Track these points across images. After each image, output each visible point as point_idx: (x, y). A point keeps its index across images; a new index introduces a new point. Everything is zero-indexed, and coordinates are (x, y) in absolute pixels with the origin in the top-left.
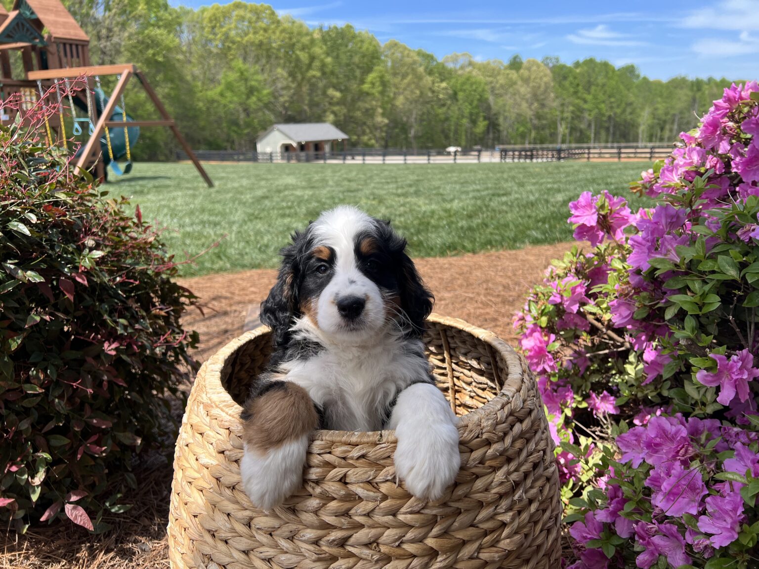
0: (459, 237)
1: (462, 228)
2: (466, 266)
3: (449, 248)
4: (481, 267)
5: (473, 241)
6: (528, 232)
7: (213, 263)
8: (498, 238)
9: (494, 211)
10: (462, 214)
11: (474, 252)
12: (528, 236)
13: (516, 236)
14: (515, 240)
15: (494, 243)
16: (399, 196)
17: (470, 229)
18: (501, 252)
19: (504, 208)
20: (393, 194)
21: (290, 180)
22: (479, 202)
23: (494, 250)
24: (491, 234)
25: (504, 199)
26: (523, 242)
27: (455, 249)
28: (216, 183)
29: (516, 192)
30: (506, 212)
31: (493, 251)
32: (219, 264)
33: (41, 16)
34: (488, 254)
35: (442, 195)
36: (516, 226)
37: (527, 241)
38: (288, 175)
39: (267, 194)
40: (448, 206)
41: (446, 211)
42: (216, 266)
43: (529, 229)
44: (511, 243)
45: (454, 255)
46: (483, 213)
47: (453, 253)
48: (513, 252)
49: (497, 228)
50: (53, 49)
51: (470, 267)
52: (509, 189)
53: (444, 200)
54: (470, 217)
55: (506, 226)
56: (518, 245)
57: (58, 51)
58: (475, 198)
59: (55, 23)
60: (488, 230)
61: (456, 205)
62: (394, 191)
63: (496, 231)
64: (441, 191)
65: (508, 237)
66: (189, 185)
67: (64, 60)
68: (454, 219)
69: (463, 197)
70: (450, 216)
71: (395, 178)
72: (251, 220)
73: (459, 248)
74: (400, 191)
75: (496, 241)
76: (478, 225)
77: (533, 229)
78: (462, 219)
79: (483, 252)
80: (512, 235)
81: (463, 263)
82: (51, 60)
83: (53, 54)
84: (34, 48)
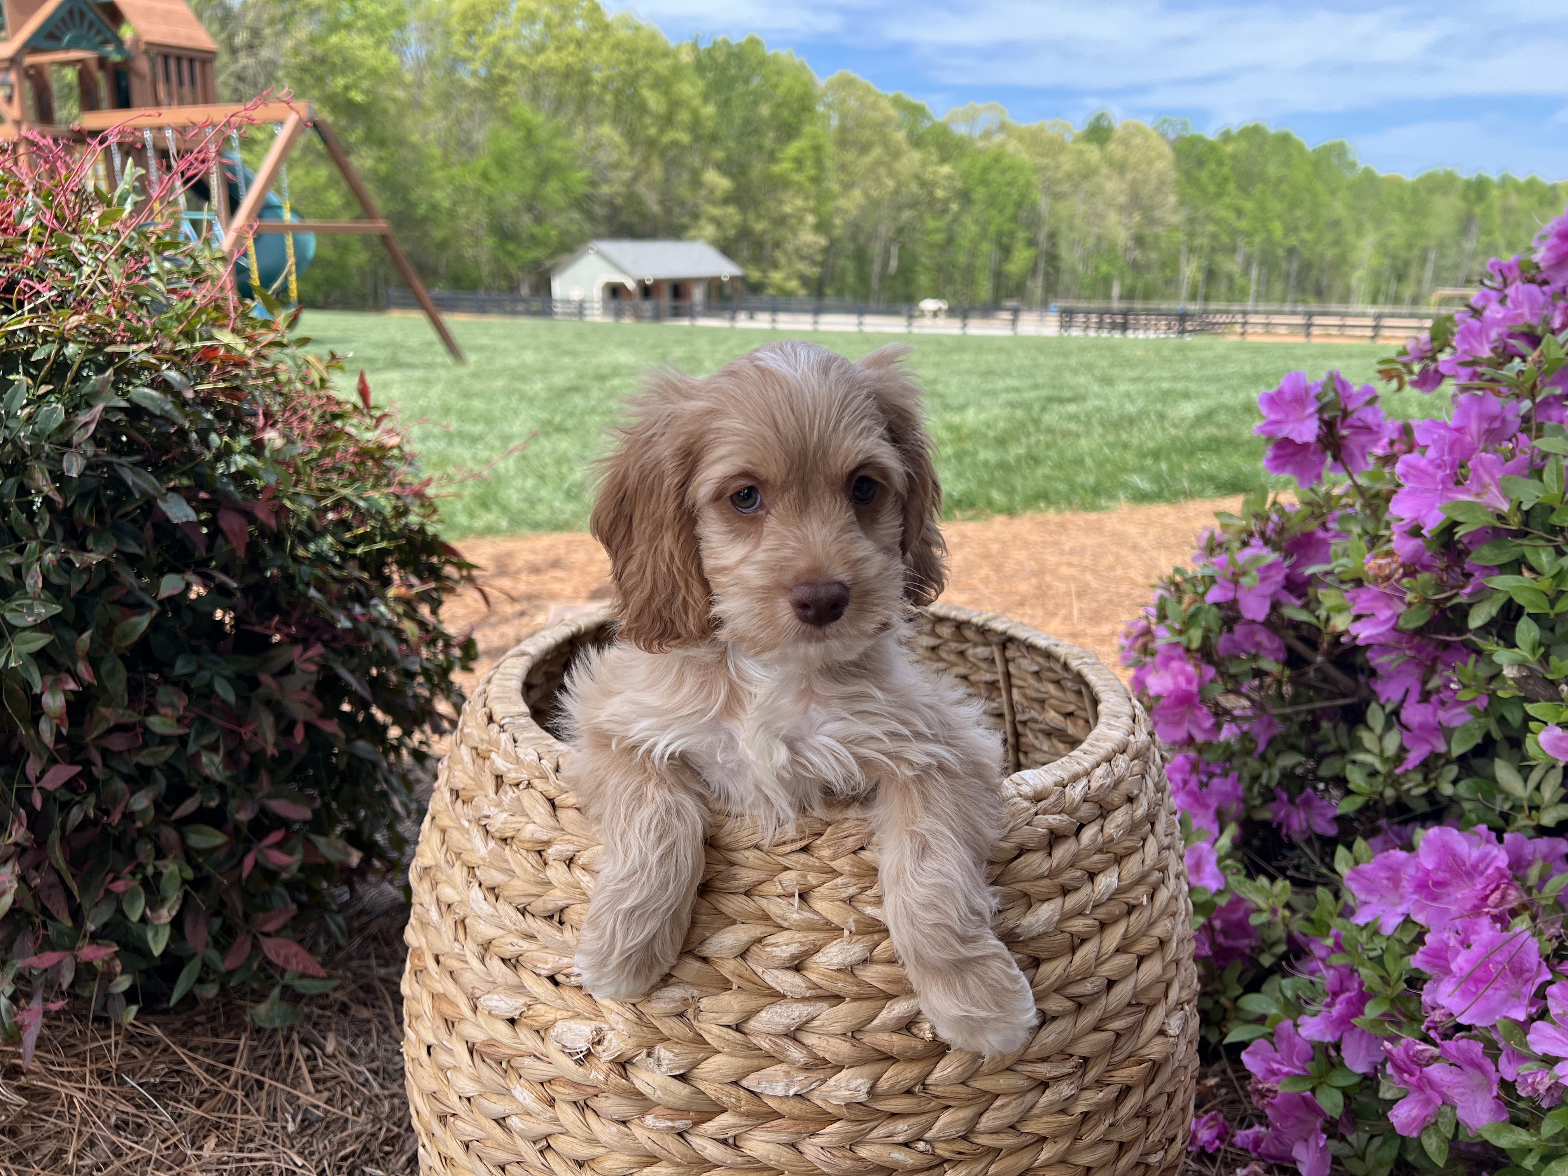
0: (981, 482)
1: (986, 463)
2: (995, 540)
3: (959, 503)
4: (1026, 544)
5: (1010, 492)
6: (1125, 477)
7: (472, 515)
8: (1061, 487)
9: (1050, 431)
10: (985, 436)
11: (1010, 512)
12: (1124, 485)
13: (1098, 483)
14: (1096, 491)
15: (1052, 496)
17: (1003, 466)
18: (1068, 514)
19: (1073, 426)
21: (624, 357)
22: (1019, 414)
23: (1052, 511)
24: (1047, 478)
25: (1072, 408)
26: (1113, 497)
27: (972, 505)
29: (1097, 396)
30: (1078, 436)
31: (1051, 514)
32: (486, 518)
34: (1039, 517)
35: (941, 396)
36: (1100, 465)
37: (1121, 495)
38: (621, 345)
39: (579, 383)
40: (956, 419)
41: (951, 428)
42: (479, 524)
43: (1125, 469)
44: (1089, 498)
45: (970, 519)
46: (1028, 435)
47: (970, 513)
48: (1093, 516)
49: (1059, 466)
51: (1004, 543)
52: (1082, 390)
53: (947, 407)
54: (1001, 442)
55: (1079, 461)
56: (1103, 502)
57: (154, 71)
58: (1012, 405)
59: (149, 13)
60: (1040, 472)
61: (971, 417)
63: (1057, 473)
64: (940, 387)
65: (1083, 486)
67: (161, 91)
68: (969, 446)
69: (986, 401)
70: (960, 439)
72: (547, 434)
73: (981, 504)
75: (1058, 492)
76: (1019, 459)
77: (1134, 470)
78: (986, 446)
79: (1029, 513)
80: (1091, 480)
81: (990, 534)
82: (138, 89)
83: (142, 77)
84: (102, 62)
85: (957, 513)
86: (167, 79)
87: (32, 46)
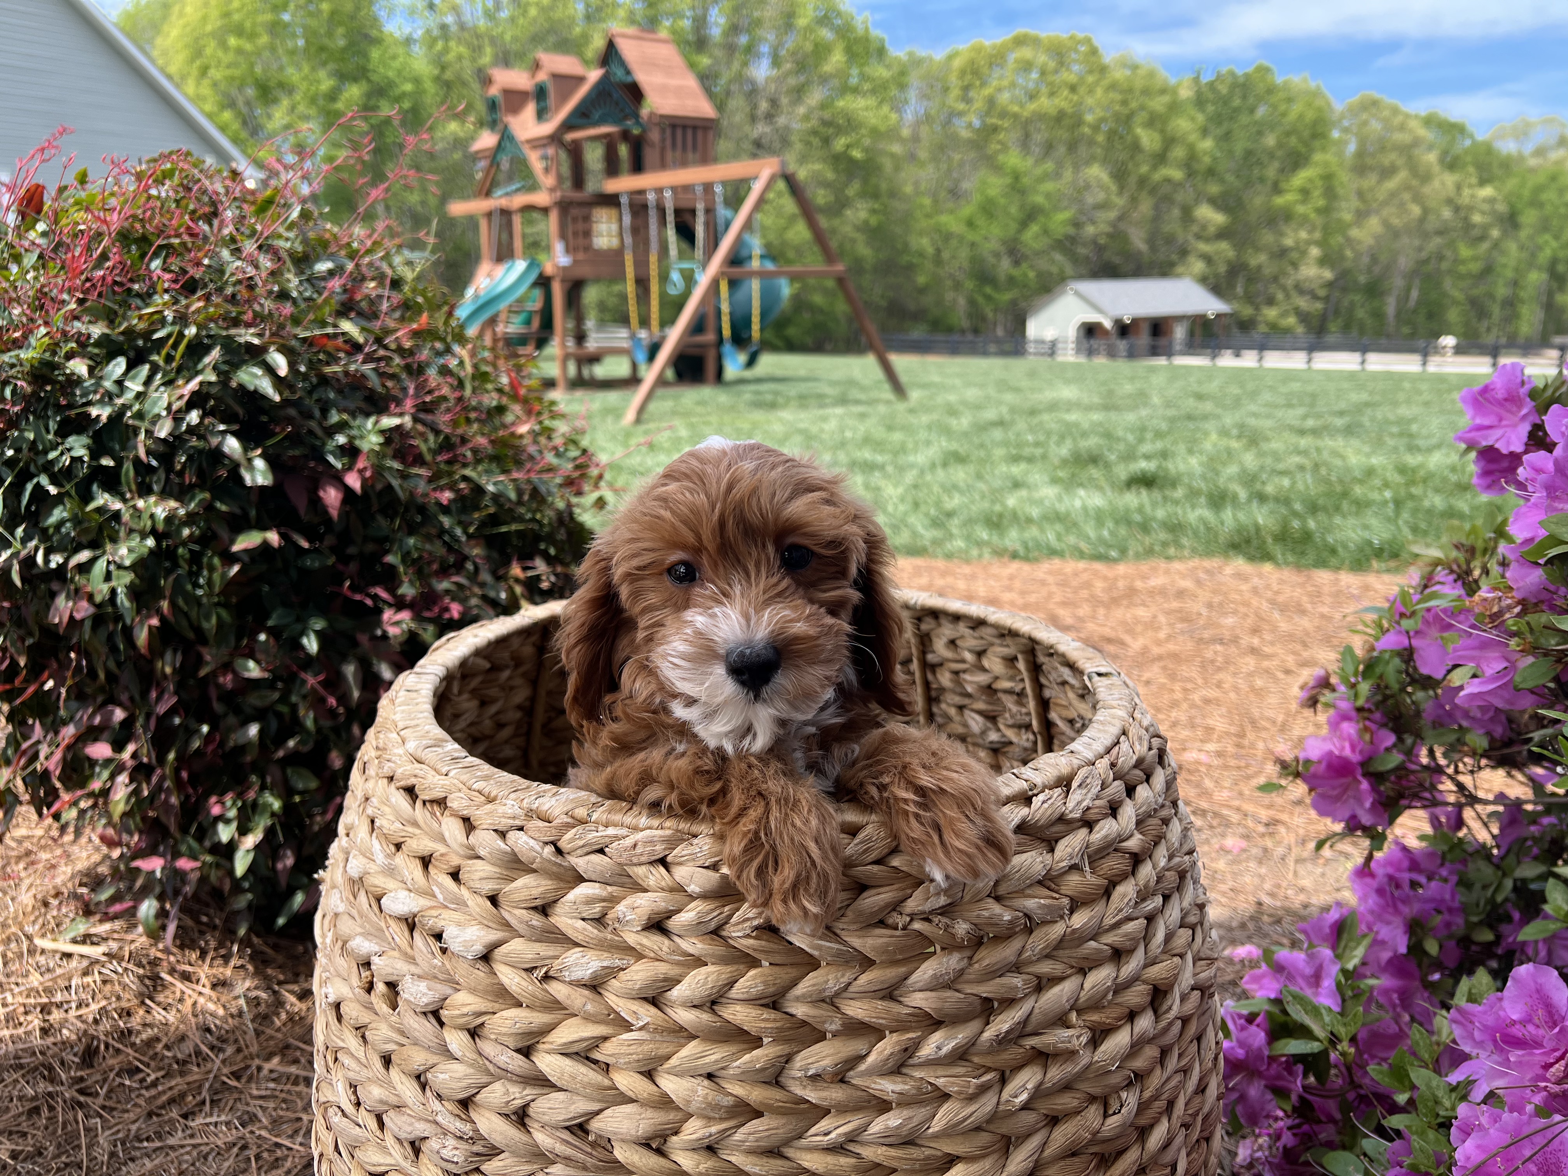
3: (1379, 553)
16: (1302, 432)
20: (1291, 428)
27: (1395, 556)
28: (915, 395)
33: (642, 77)
39: (1007, 417)
45: (1388, 571)
47: (1392, 564)
50: (654, 136)
57: (663, 140)
59: (664, 89)
62: (1296, 423)
66: (862, 396)
67: (669, 155)
68: (1416, 490)
71: (1314, 396)
74: (1310, 423)
82: (650, 155)
83: (653, 145)
84: (625, 135)
85: (1375, 564)
86: (674, 145)
87: (568, 125)
